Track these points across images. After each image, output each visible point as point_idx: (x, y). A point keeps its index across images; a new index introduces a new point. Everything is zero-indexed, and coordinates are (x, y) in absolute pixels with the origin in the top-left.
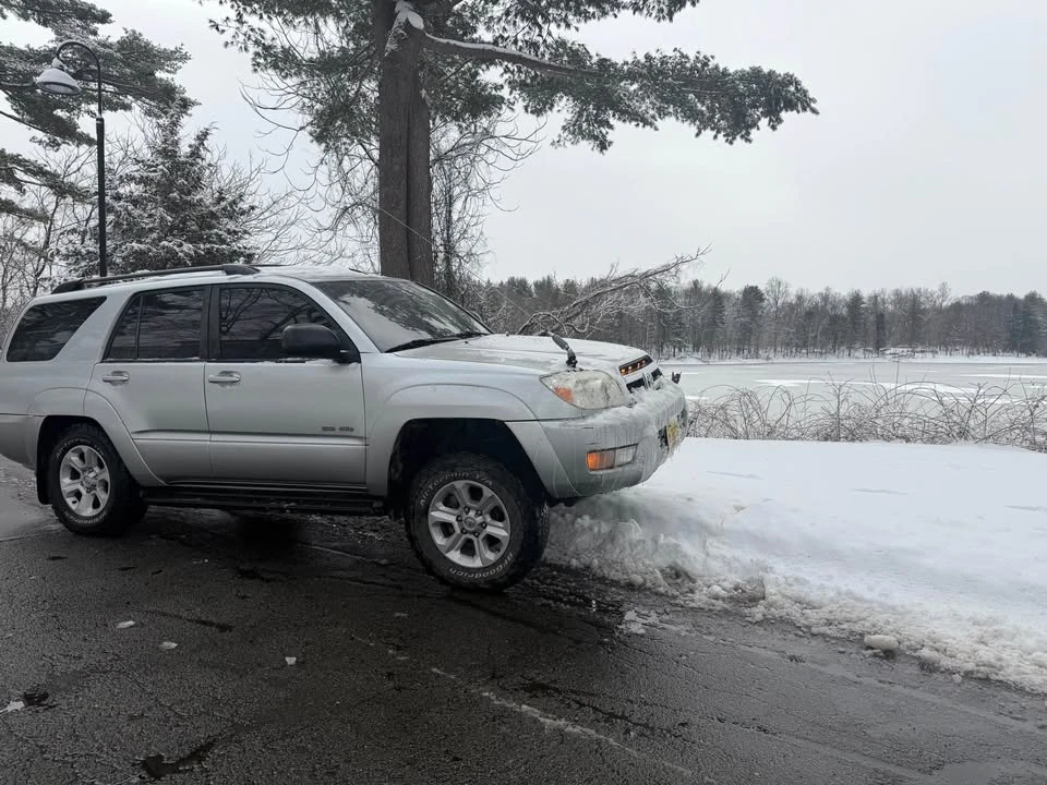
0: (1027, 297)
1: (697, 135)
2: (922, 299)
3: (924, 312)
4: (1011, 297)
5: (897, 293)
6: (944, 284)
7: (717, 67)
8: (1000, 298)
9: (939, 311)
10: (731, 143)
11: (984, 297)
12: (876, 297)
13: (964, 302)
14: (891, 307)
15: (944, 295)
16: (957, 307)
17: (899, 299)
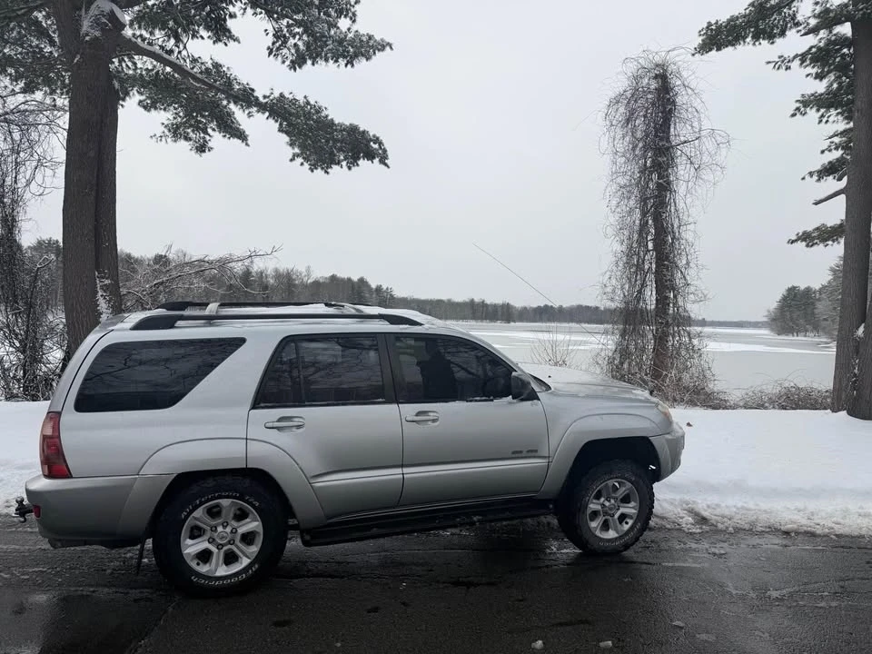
0: (359, 280)
1: (291, 160)
2: (294, 277)
3: (295, 285)
4: (349, 279)
5: (276, 270)
6: (309, 267)
7: (327, 116)
8: (343, 280)
9: (306, 286)
10: (312, 171)
11: (333, 278)
12: (262, 273)
13: (321, 281)
14: (272, 281)
15: (308, 275)
16: (317, 284)
17: (278, 275)
